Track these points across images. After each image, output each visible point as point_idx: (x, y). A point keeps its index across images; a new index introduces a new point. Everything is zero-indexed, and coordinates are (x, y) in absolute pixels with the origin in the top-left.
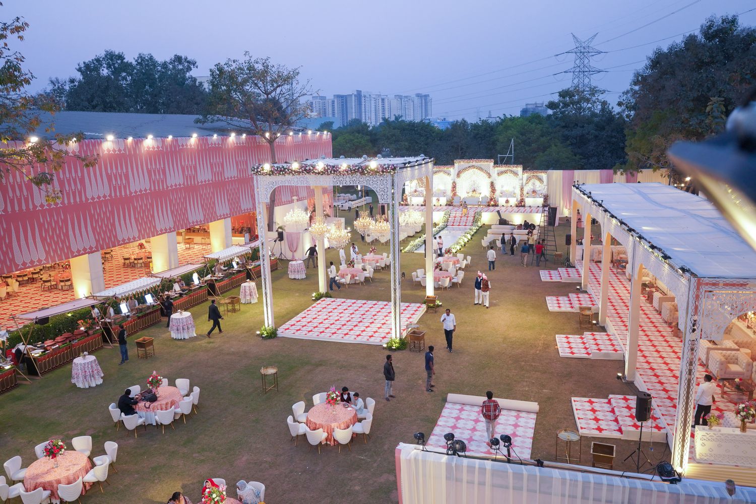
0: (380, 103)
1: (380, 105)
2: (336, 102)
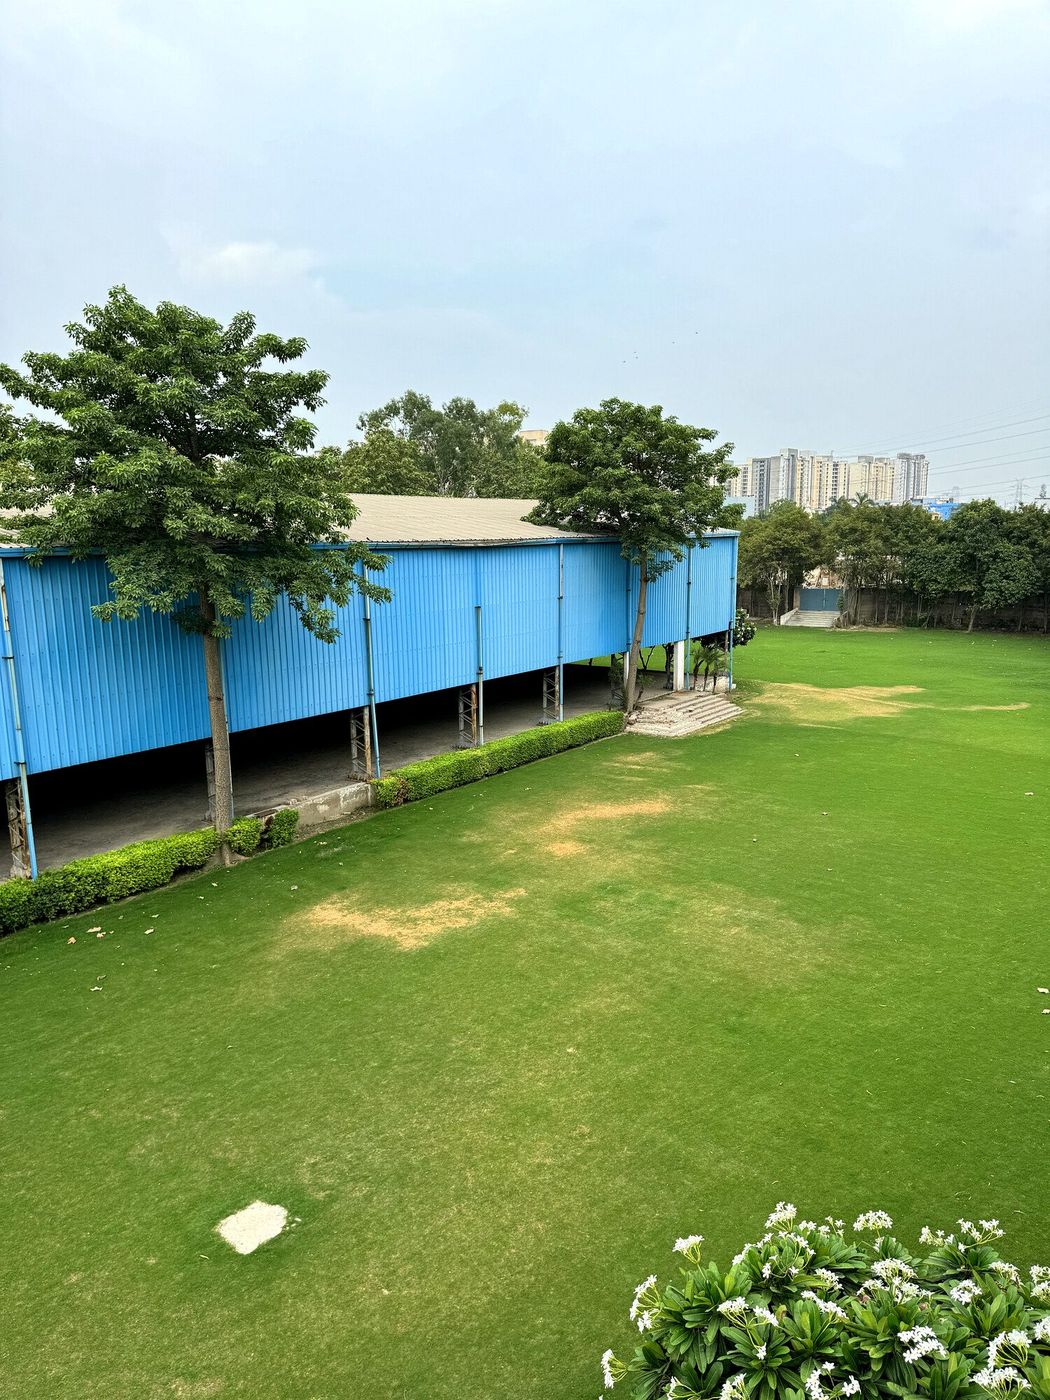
0: (831, 471)
1: (831, 475)
2: (750, 469)
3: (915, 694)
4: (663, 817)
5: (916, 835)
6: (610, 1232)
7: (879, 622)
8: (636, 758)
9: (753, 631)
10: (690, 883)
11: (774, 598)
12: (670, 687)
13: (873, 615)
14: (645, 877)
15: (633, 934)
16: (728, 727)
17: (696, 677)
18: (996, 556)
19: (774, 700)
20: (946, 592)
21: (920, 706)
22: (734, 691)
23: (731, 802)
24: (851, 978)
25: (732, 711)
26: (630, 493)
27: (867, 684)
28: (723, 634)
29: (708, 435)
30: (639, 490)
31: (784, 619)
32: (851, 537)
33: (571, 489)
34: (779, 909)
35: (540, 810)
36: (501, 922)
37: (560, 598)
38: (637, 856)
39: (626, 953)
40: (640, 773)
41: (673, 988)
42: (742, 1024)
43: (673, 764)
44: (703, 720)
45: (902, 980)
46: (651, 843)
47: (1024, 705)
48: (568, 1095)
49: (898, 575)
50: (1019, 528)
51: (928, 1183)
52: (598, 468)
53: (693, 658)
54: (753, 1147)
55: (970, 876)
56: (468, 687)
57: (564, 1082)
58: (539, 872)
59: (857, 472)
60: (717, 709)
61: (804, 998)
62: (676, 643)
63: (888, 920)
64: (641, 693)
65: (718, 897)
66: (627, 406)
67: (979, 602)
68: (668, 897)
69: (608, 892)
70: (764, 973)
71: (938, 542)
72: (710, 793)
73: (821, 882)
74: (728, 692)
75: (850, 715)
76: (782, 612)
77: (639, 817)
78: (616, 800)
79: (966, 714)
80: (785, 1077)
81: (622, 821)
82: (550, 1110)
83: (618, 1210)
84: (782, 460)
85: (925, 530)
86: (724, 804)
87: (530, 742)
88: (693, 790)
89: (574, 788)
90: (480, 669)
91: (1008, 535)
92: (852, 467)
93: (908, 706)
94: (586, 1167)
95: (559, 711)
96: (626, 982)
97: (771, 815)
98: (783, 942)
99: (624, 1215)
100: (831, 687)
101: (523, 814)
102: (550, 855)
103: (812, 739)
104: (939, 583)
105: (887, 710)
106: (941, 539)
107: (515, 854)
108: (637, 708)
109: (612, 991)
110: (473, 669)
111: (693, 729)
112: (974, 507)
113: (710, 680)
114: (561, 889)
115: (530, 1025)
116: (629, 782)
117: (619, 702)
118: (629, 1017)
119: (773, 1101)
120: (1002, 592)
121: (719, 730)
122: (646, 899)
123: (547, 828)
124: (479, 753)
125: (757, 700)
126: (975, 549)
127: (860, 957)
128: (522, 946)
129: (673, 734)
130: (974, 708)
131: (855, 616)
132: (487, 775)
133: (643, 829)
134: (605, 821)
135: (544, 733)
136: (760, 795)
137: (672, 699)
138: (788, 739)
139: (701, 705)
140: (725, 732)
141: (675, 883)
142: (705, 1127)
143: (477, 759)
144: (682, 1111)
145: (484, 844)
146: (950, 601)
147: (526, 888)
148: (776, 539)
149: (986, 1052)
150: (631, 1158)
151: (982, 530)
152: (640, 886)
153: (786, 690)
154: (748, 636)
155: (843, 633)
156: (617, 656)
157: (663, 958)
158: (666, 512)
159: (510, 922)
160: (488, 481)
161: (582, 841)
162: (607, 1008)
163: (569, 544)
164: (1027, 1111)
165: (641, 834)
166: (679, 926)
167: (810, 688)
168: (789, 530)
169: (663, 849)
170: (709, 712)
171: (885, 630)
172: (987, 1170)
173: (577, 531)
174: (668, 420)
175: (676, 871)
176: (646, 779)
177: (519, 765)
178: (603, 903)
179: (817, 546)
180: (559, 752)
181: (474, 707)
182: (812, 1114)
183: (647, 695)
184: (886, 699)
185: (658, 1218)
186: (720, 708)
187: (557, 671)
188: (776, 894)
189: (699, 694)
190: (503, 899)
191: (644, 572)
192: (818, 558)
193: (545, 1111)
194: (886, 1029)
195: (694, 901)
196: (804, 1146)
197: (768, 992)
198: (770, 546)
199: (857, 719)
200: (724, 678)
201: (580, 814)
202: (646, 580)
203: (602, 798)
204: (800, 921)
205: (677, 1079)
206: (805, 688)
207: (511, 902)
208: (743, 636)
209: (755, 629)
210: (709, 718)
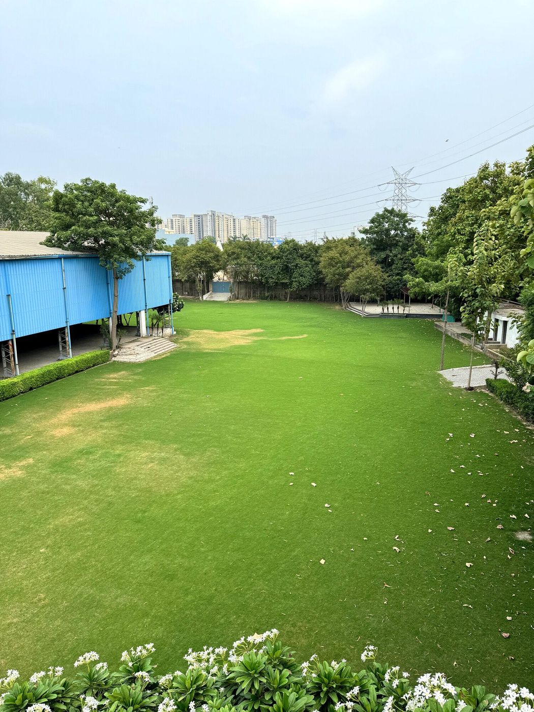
0: (232, 223)
1: (232, 225)
2: (193, 220)
3: (259, 333)
4: (125, 407)
5: (248, 403)
6: (46, 655)
7: (249, 298)
8: (115, 375)
9: (183, 304)
10: (131, 442)
11: (199, 287)
12: (139, 335)
13: (246, 294)
14: (106, 442)
15: (93, 476)
16: (168, 354)
17: (152, 329)
18: (296, 266)
19: (194, 339)
20: (277, 283)
21: (261, 338)
22: (175, 336)
23: (163, 395)
24: (205, 481)
25: (172, 346)
26: (100, 230)
27: (239, 329)
28: (167, 306)
29: (143, 201)
30: (105, 229)
31: (205, 297)
32: (233, 257)
33: (67, 227)
34: (176, 450)
35: (52, 410)
36: (14, 481)
37: (64, 289)
38: (104, 431)
39: (87, 488)
40: (116, 384)
41: (110, 504)
42: (144, 517)
43: (136, 377)
44: (155, 352)
45: (229, 478)
46: (114, 423)
47: (305, 336)
48: (36, 577)
49: (256, 275)
50: (306, 253)
51: (223, 586)
52: (80, 216)
53: (150, 319)
54: (137, 585)
55: (269, 420)
56: (7, 342)
57: (35, 570)
58: (45, 447)
59: (244, 223)
60: (163, 346)
61: (179, 496)
62: (140, 311)
63: (228, 448)
64: (120, 339)
65: (145, 448)
66: (97, 182)
67: (291, 288)
68: (117, 452)
69: (83, 454)
70: (161, 486)
71: (272, 259)
72: (152, 391)
73: (200, 432)
74: (171, 336)
75: (229, 345)
76: (204, 293)
77: (111, 408)
78: (99, 400)
79: (279, 342)
80: (161, 543)
81: (99, 412)
82: (22, 589)
83: (53, 640)
84: (208, 216)
85: (266, 253)
86: (158, 397)
87: (50, 372)
88: (143, 390)
89: (75, 396)
90: (13, 331)
91: (301, 256)
92: (242, 221)
93: (256, 338)
94: (38, 619)
95: (69, 352)
96: (83, 505)
97: (181, 400)
98: (174, 467)
99: (56, 643)
100: (222, 331)
101: (40, 414)
102: (53, 437)
103: (209, 358)
104: (273, 279)
105: (245, 341)
106: (273, 258)
107: (31, 438)
108: (118, 347)
109: (74, 511)
110: (8, 330)
111: (149, 357)
112: (287, 243)
113: (160, 330)
114: (55, 456)
115: (20, 540)
116: (108, 389)
117: (108, 345)
118: (81, 524)
119: (152, 558)
120: (300, 283)
121: (163, 356)
122: (105, 455)
123: (54, 421)
124: (15, 380)
125: (185, 340)
126: (287, 262)
127: (211, 469)
128: (25, 493)
129: (138, 361)
130: (284, 338)
131: (238, 295)
132: (22, 393)
133: (111, 416)
134: (89, 413)
135: (59, 366)
136: (178, 389)
137: (139, 341)
138: (197, 359)
139: (155, 344)
140: (167, 357)
141: (123, 444)
142: (113, 580)
143: (14, 384)
144: (101, 573)
145: (13, 434)
146: (279, 287)
147: (33, 458)
148: (197, 256)
149: (262, 510)
150: (67, 607)
151: (290, 254)
152: (102, 448)
153: (200, 334)
154: (180, 307)
155: (232, 303)
156: (105, 320)
157: (107, 488)
158: (122, 241)
159: (19, 479)
160: (32, 221)
161: (74, 426)
162: (69, 522)
163: (67, 258)
164: (275, 537)
165: (109, 418)
166: (121, 467)
167: (212, 332)
168: (204, 252)
169: (120, 425)
170: (159, 347)
171: (252, 302)
172: (252, 572)
173: (73, 251)
174: (121, 192)
175: (125, 436)
176: (118, 387)
177: (43, 385)
178: (79, 461)
179: (218, 261)
180: (70, 375)
181: (11, 353)
182: (171, 561)
183: (124, 340)
184: (246, 336)
185: (77, 639)
186: (165, 345)
187: (66, 329)
188: (176, 442)
189: (155, 338)
190: (18, 466)
191: (115, 274)
192: (218, 266)
193: (19, 590)
194: (217, 506)
195: (132, 452)
196: (164, 579)
197: (161, 497)
198: (195, 260)
199: (231, 347)
200: (169, 329)
201: (75, 411)
202: (117, 278)
203: (90, 400)
204: (185, 455)
205: (102, 555)
206: (210, 332)
207: (22, 468)
208: (178, 307)
209: (184, 303)
210: (158, 350)
